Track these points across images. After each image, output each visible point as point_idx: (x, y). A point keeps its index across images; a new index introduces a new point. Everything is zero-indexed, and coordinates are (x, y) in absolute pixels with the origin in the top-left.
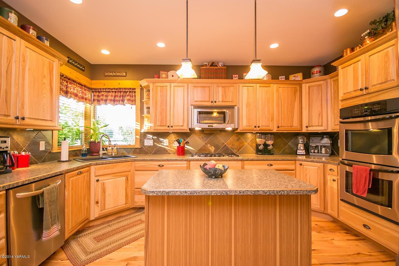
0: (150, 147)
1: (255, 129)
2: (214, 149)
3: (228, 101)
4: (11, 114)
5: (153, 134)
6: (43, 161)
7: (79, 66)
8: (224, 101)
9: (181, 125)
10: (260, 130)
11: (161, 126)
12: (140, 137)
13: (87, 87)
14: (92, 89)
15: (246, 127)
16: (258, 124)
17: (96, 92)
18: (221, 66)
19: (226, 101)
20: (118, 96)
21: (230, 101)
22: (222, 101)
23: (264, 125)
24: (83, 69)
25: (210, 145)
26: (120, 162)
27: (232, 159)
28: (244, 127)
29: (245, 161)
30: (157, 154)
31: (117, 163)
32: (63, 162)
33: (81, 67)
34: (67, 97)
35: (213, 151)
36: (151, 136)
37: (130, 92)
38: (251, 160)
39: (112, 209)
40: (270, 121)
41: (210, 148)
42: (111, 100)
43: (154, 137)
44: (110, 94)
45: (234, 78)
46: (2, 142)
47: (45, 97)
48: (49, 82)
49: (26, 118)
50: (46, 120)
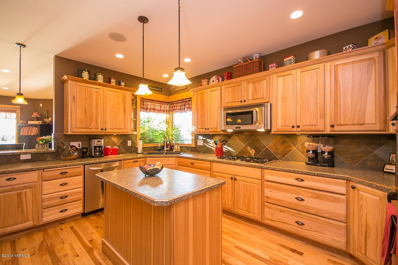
0: (201, 146)
1: (293, 129)
2: (254, 152)
3: (259, 98)
4: (99, 127)
5: (204, 135)
6: (131, 153)
7: (157, 89)
8: (254, 98)
9: (216, 127)
10: (301, 131)
11: (201, 129)
12: (195, 138)
13: (165, 102)
14: (169, 102)
15: (281, 127)
16: (298, 122)
17: (171, 104)
18: (255, 58)
19: (256, 98)
20: (182, 105)
21: (261, 98)
22: (253, 99)
23: (308, 124)
24: (161, 90)
25: (251, 147)
27: (250, 165)
28: (278, 127)
29: (265, 170)
30: (206, 153)
31: (164, 157)
32: (139, 153)
33: (159, 90)
34: (147, 112)
35: (253, 155)
36: (202, 137)
37: (189, 101)
38: (272, 170)
40: (319, 117)
41: (251, 151)
42: (178, 109)
43: (204, 138)
44: (178, 104)
45: (270, 69)
46: (98, 141)
47: (120, 116)
48: (123, 107)
49: (108, 129)
50: (122, 129)
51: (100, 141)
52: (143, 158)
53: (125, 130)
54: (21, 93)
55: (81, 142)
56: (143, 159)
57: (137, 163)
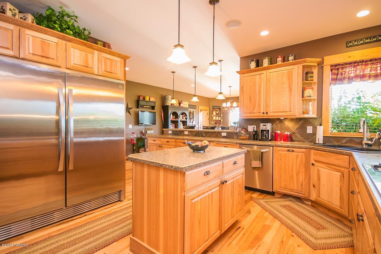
4: (261, 111)
26: (333, 153)
39: (325, 201)
46: (263, 125)
47: (284, 97)
48: (288, 85)
49: (270, 112)
50: (286, 112)
51: (265, 125)
52: (304, 148)
53: (290, 113)
54: (222, 92)
55: (256, 126)
56: (304, 150)
57: (293, 153)
